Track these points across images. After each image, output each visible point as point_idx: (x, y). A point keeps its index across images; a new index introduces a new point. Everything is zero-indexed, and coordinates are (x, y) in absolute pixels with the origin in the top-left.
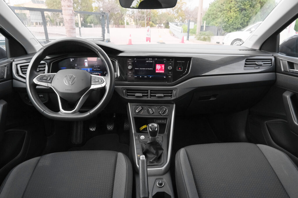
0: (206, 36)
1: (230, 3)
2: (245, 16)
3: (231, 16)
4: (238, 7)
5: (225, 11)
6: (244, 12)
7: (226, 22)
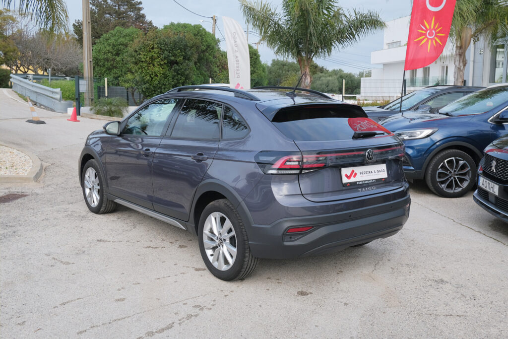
0: (114, 105)
1: (150, 51)
2: (178, 74)
3: (155, 73)
4: (165, 58)
5: (145, 64)
6: (176, 67)
7: (147, 82)
